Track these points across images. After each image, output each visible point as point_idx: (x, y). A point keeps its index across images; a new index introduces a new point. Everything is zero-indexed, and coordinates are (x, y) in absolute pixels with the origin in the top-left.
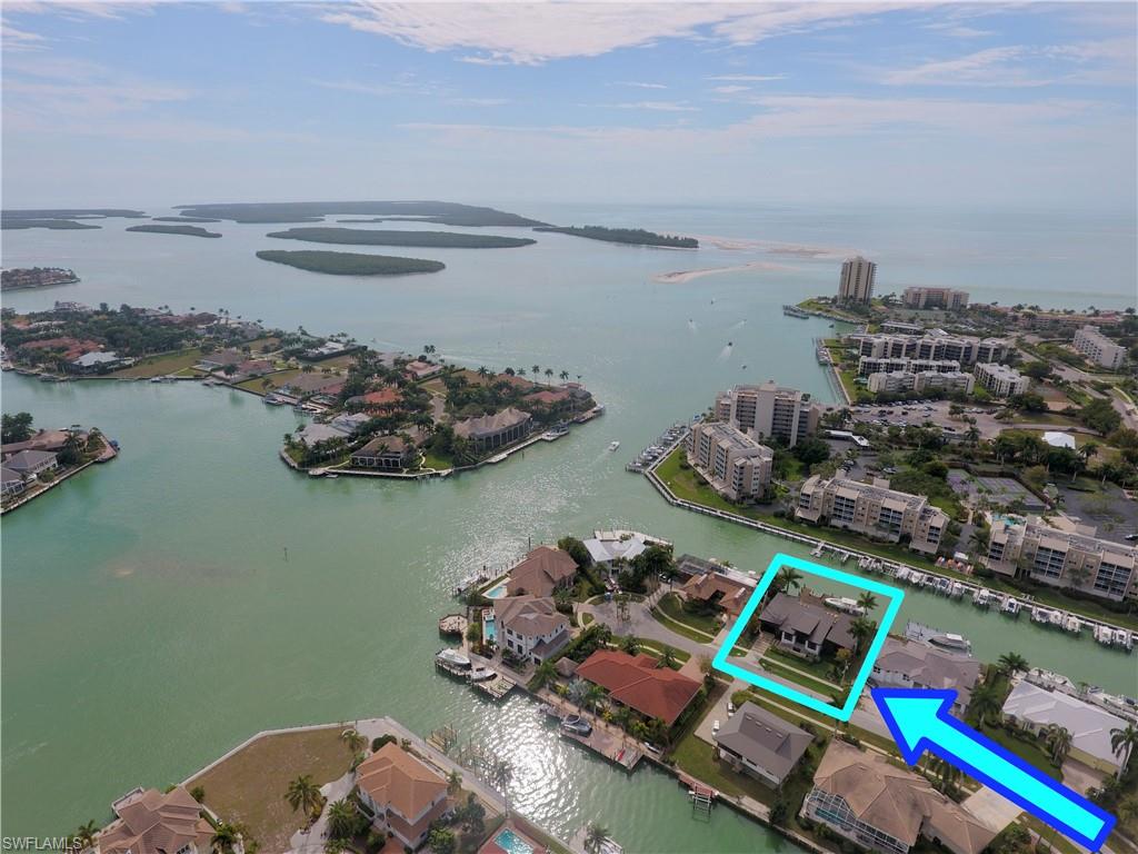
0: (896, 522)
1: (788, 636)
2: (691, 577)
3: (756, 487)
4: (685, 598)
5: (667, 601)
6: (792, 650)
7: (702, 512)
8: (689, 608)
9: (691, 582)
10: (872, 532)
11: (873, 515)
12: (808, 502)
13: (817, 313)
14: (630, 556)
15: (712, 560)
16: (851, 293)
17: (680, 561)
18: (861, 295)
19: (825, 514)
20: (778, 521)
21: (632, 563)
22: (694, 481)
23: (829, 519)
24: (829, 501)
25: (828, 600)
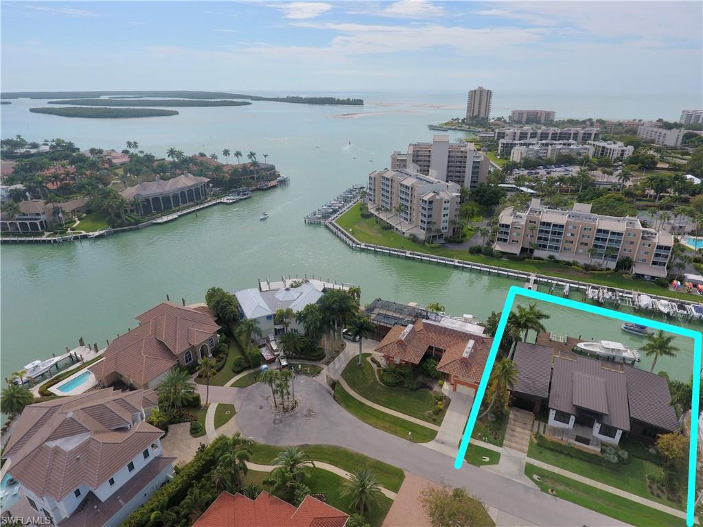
0: (614, 245)
1: (562, 417)
2: (387, 330)
3: (446, 225)
4: (383, 363)
5: (355, 369)
6: (573, 441)
7: (390, 255)
8: (389, 379)
9: (390, 338)
10: (583, 261)
11: (585, 240)
12: (507, 233)
13: (453, 128)
14: (298, 307)
15: (413, 304)
16: (476, 113)
17: (370, 309)
18: (482, 115)
19: (527, 246)
20: (474, 257)
21: (301, 317)
22: (377, 227)
23: (532, 251)
24: (533, 229)
25: (581, 345)
